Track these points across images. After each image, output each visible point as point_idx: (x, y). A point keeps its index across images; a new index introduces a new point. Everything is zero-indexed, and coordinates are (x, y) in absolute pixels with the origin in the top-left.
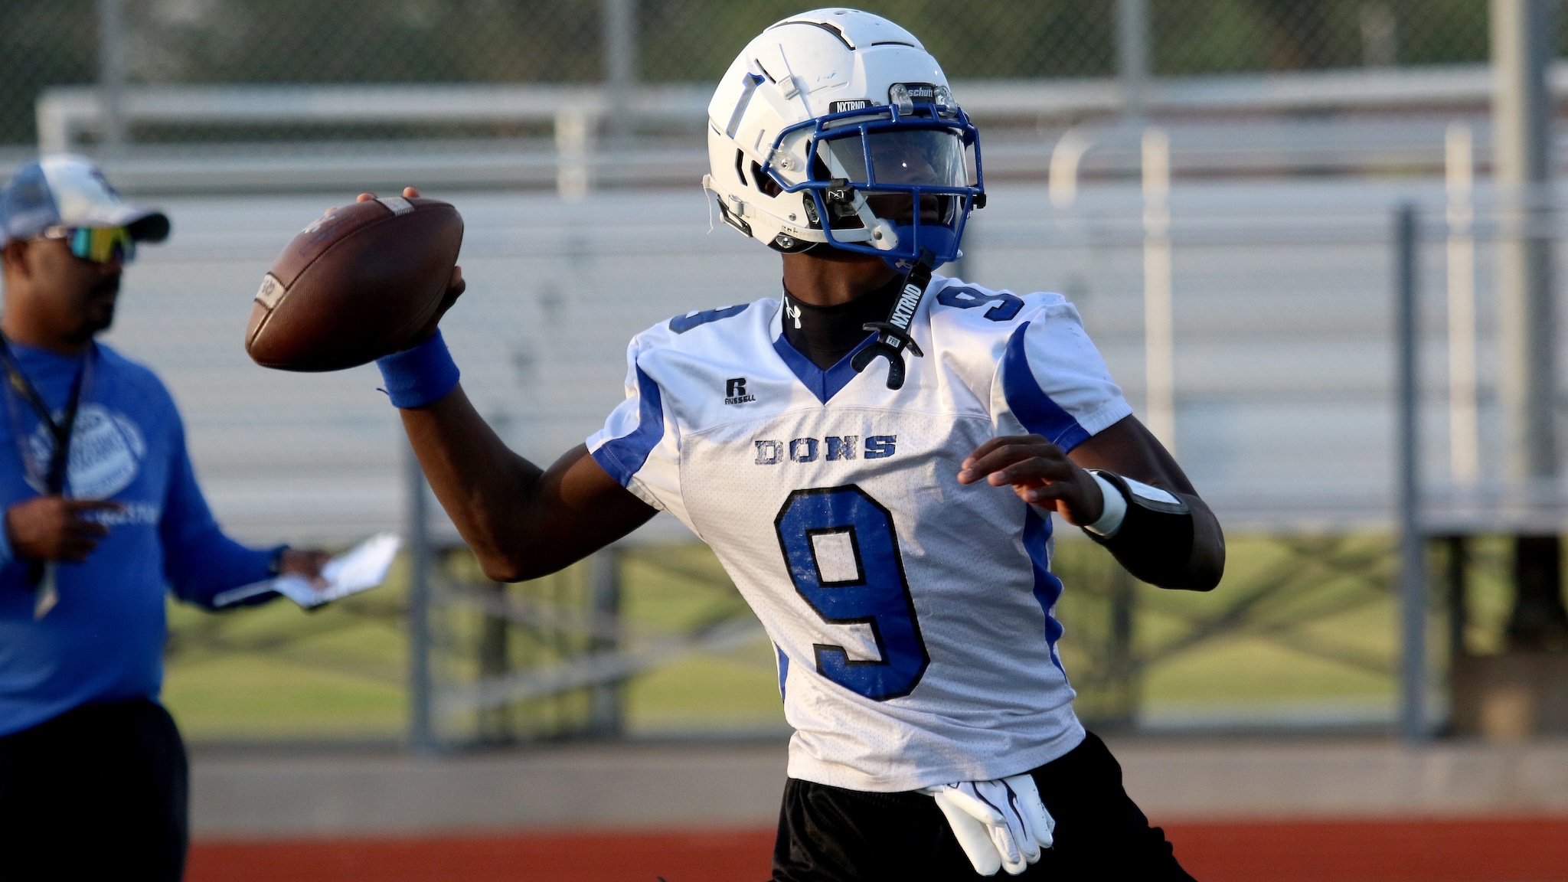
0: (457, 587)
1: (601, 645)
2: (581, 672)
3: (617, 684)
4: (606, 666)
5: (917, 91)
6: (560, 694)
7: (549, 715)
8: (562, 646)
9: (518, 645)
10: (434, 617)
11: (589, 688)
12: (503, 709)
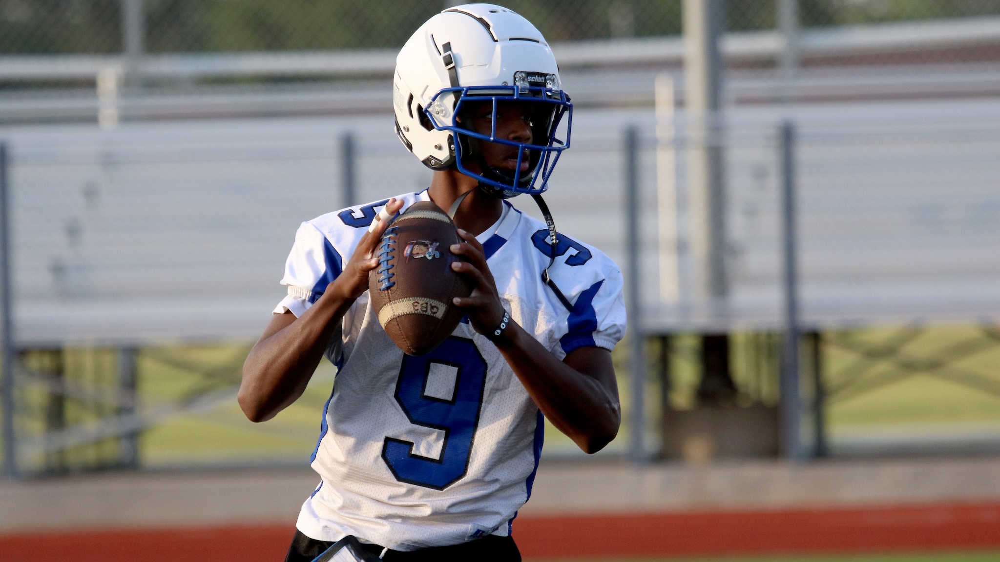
0: (31, 374)
1: (123, 411)
2: (112, 427)
3: (134, 436)
4: (128, 423)
5: (534, 78)
6: (99, 442)
7: (91, 455)
8: (99, 411)
9: (71, 410)
10: (16, 394)
11: (118, 438)
12: (61, 452)
